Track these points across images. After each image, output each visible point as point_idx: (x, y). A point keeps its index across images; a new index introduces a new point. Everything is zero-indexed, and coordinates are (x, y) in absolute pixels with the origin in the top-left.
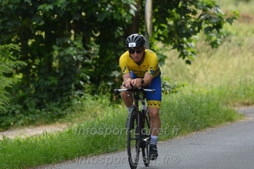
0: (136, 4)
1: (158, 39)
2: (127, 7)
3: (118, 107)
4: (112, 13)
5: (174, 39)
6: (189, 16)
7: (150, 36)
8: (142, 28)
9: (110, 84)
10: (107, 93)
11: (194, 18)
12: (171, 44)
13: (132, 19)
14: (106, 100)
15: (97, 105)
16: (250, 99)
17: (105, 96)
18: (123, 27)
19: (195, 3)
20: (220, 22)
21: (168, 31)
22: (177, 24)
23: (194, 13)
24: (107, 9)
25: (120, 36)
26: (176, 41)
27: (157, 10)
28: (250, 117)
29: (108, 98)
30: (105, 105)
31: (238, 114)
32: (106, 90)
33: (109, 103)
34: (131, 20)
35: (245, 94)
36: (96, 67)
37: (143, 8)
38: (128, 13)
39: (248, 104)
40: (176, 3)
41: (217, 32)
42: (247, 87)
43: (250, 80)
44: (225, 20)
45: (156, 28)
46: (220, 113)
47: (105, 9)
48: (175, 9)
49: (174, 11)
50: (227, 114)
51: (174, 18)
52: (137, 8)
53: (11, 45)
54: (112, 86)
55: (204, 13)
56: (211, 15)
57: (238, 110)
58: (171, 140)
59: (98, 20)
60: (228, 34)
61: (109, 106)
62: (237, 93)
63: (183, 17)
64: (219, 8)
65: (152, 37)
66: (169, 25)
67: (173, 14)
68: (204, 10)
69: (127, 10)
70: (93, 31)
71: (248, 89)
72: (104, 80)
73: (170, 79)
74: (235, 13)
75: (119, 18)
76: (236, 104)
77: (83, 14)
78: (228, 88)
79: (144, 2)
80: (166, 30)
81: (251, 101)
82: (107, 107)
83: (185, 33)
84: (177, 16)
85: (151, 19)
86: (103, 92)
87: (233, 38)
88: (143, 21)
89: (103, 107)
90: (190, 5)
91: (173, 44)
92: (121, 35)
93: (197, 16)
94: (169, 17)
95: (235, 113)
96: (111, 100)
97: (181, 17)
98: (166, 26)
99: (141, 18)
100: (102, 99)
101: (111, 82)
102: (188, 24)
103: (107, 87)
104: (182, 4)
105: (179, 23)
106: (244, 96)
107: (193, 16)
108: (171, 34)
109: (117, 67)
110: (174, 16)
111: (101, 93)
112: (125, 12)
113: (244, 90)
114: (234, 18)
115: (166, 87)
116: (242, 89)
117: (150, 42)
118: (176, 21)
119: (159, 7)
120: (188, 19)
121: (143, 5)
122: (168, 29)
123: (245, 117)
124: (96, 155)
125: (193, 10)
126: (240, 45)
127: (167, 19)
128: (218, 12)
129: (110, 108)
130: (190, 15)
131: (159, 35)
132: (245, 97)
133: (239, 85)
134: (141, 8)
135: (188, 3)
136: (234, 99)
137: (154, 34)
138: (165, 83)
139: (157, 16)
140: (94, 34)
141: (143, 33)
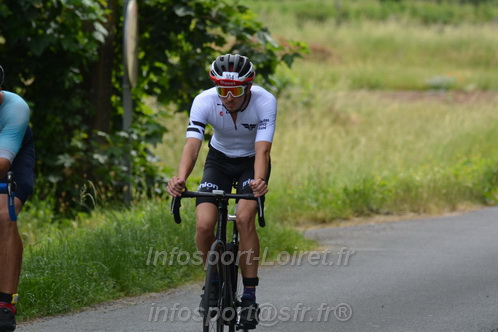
0: (105, 20)
1: (150, 92)
2: (89, 28)
3: (68, 225)
4: (59, 40)
5: (180, 92)
6: (210, 48)
7: (134, 85)
8: (118, 70)
9: (53, 180)
10: (48, 198)
11: (219, 51)
12: (175, 102)
13: (98, 50)
14: (45, 211)
15: (28, 222)
16: (328, 211)
17: (43, 203)
18: (81, 67)
19: (223, 24)
20: (270, 61)
21: (168, 77)
22: (187, 64)
23: (221, 42)
24: (49, 31)
25: (75, 85)
26: (185, 97)
27: (147, 35)
28: (327, 245)
29: (49, 206)
30: (45, 221)
31: (304, 241)
32: (46, 191)
33: (52, 216)
34: (96, 53)
35: (317, 200)
37: (121, 30)
38: (92, 39)
39: (323, 221)
40: (185, 22)
41: (263, 81)
42: (321, 188)
43: (328, 174)
44: (279, 58)
45: (145, 70)
46: (269, 238)
47: (45, 31)
48: (183, 32)
49: (180, 37)
50: (284, 240)
51: (179, 51)
52: (108, 29)
54: (59, 183)
55: (239, 42)
56: (253, 48)
57: (304, 232)
58: (173, 290)
59: (30, 53)
60: (285, 84)
61: (52, 222)
62: (302, 199)
63: (199, 51)
64: (269, 34)
65: (138, 87)
66: (171, 66)
67: (179, 44)
68: (240, 37)
69: (88, 34)
70: (20, 75)
71: (324, 191)
72: (42, 171)
73: (172, 170)
74: (298, 45)
75: (73, 50)
76: (301, 221)
77: (1, 40)
78: (285, 190)
79: (122, 19)
80: (164, 74)
81: (329, 215)
82: (49, 225)
83: (203, 82)
84: (187, 47)
85: (136, 52)
86: (39, 196)
87: (294, 91)
88: (120, 56)
89: (40, 226)
90: (212, 27)
91: (179, 101)
92: (78, 81)
93: (227, 47)
94: (170, 50)
95: (298, 237)
96: (56, 210)
97: (195, 48)
98: (164, 67)
99: (116, 50)
100: (38, 209)
101: (55, 176)
102: (207, 63)
103: (48, 184)
104: (197, 23)
105: (191, 62)
106: (314, 205)
107: (217, 48)
108: (174, 82)
109: (67, 146)
110: (182, 48)
111: (36, 197)
112: (85, 36)
113: (316, 193)
114: (296, 55)
115: (163, 185)
116: (311, 191)
117: (134, 97)
118: (185, 58)
119: (151, 28)
120: (209, 54)
121: (120, 25)
122: (169, 72)
123: (318, 246)
124: (25, 319)
125: (219, 36)
126: (307, 105)
127: (167, 52)
128: (266, 42)
129: (53, 228)
130: (213, 45)
131: (151, 84)
132: (318, 208)
133: (306, 182)
134: (115, 31)
135: (208, 22)
136: (297, 211)
137: (142, 82)
138: (162, 178)
139: (148, 47)
140: (22, 80)
141: (120, 79)
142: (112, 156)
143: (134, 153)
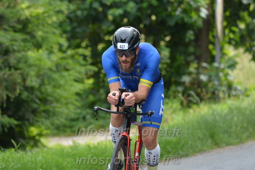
2: (198, 10)
3: (188, 112)
7: (221, 40)
9: (180, 89)
12: (242, 47)
13: (203, 22)
17: (175, 101)
18: (194, 30)
22: (249, 28)
24: (177, 13)
25: (191, 41)
26: (248, 45)
27: (228, 13)
30: (176, 110)
33: (180, 107)
36: (167, 72)
38: (199, 16)
53: (81, 51)
58: (242, 144)
61: (180, 111)
67: (244, 18)
77: (154, 18)
80: (237, 34)
85: (223, 22)
91: (245, 47)
97: (252, 21)
98: (237, 30)
108: (242, 38)
110: (246, 20)
118: (247, 25)
119: (230, 10)
122: (240, 33)
131: (230, 39)
141: (214, 37)
142: (210, 77)
143: (221, 74)
